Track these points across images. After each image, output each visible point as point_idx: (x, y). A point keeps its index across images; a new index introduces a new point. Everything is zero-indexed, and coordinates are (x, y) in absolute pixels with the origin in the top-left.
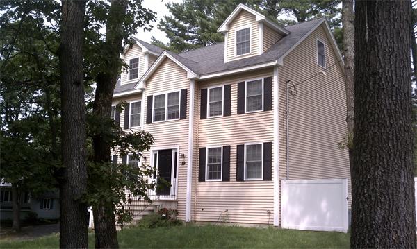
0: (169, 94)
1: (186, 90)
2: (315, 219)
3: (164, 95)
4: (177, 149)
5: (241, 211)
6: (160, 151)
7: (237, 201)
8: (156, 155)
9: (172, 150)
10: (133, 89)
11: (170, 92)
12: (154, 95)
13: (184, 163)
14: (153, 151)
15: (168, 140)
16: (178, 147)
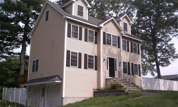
1: (119, 37)
8: (107, 59)
11: (113, 34)
12: (106, 33)
13: (120, 66)
14: (107, 57)
15: (113, 54)
16: (117, 58)
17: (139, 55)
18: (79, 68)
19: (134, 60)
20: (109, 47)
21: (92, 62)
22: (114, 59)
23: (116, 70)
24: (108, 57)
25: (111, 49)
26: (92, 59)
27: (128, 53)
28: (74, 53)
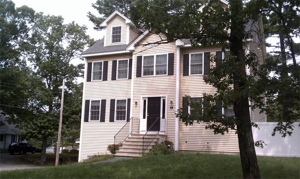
0: (157, 56)
1: (173, 54)
2: (280, 149)
3: (153, 56)
4: (165, 97)
6: (149, 98)
8: (145, 101)
9: (160, 98)
10: (125, 50)
11: (158, 54)
12: (143, 56)
13: (172, 108)
14: (143, 98)
15: (157, 90)
18: (101, 121)
20: (148, 79)
21: (123, 110)
23: (163, 117)
26: (123, 105)
28: (96, 101)
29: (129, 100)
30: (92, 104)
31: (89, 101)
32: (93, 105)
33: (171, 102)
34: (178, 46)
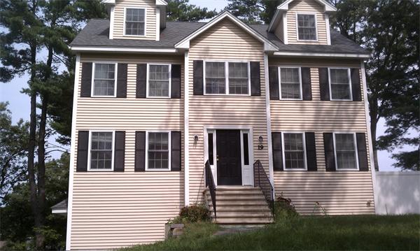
0: (231, 64)
3: (223, 63)
4: (247, 130)
5: (334, 202)
6: (218, 131)
7: (328, 191)
8: (210, 136)
12: (205, 61)
13: (261, 147)
14: (208, 130)
15: (232, 117)
16: (250, 127)
17: (359, 104)
18: (116, 170)
19: (337, 122)
20: (217, 99)
21: (162, 150)
22: (239, 131)
23: (247, 162)
24: (212, 127)
25: (223, 104)
26: (163, 142)
27: (307, 103)
28: (102, 134)
29: (178, 135)
30: (92, 138)
31: (87, 132)
32: (96, 140)
33: (260, 138)
34: (266, 53)
